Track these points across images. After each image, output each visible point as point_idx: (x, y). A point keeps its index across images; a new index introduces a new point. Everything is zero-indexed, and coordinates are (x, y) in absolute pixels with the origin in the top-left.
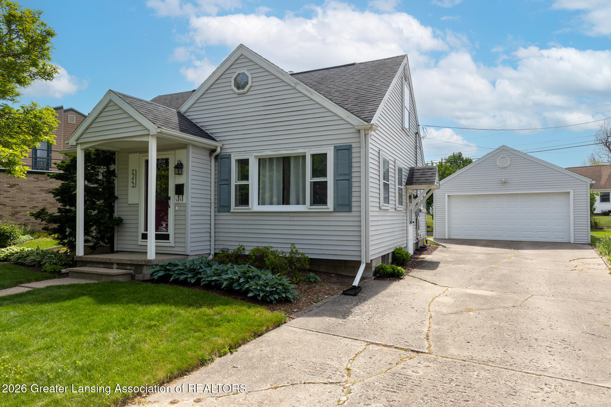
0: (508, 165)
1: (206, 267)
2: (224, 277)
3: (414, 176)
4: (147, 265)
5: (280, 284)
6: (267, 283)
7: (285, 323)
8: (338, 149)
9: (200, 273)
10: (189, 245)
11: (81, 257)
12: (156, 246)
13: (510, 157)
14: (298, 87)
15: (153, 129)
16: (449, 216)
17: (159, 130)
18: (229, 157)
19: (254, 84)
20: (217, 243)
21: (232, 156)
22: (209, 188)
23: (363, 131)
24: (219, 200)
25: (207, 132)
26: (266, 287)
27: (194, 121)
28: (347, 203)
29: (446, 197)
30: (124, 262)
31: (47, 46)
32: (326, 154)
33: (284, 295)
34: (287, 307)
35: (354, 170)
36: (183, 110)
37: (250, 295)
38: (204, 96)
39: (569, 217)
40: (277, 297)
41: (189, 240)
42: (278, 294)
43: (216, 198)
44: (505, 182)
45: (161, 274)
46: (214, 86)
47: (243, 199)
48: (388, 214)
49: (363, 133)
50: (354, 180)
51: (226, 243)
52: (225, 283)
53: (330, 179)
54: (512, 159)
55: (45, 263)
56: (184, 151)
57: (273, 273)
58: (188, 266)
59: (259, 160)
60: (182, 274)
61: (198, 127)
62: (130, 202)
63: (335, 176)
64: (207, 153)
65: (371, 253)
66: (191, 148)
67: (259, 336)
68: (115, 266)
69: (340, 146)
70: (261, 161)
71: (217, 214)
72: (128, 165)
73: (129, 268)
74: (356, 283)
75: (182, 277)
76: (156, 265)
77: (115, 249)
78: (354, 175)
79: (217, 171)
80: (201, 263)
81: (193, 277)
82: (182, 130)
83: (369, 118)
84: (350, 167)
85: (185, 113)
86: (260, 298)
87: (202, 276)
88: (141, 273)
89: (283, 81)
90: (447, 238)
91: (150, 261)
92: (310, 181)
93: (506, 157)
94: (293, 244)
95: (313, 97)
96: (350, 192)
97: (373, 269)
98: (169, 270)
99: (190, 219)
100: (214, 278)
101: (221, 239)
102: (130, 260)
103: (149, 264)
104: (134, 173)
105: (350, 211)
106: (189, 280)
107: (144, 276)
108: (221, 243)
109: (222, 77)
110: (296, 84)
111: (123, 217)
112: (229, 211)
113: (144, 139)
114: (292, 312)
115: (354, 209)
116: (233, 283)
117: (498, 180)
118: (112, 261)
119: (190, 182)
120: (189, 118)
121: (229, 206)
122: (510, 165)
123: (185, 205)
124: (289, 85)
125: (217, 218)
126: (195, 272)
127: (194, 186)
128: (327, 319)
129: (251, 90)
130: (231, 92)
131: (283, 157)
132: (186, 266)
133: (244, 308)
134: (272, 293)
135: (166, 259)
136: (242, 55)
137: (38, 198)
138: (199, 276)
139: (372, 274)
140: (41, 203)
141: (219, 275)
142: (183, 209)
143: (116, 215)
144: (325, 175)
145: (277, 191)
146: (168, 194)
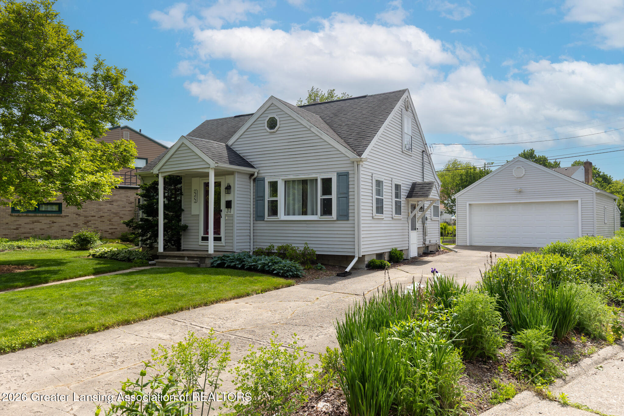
0: (523, 175)
1: (248, 258)
2: (259, 262)
3: (415, 190)
4: (208, 258)
5: (294, 266)
6: (285, 266)
7: (293, 285)
8: (339, 175)
9: (244, 261)
10: (235, 244)
11: (161, 253)
12: (214, 246)
13: (525, 167)
14: (312, 129)
15: (213, 164)
16: (471, 224)
17: (216, 165)
18: (263, 180)
19: (282, 126)
20: (255, 244)
21: (266, 179)
22: (249, 203)
23: (356, 162)
24: (257, 211)
25: (247, 160)
26: (284, 267)
27: (238, 152)
28: (346, 214)
29: (468, 205)
30: (192, 256)
31: (133, 97)
32: (331, 179)
33: (295, 273)
34: (297, 280)
35: (350, 190)
36: (230, 143)
37: (275, 272)
38: (245, 134)
39: (578, 224)
40: (291, 273)
41: (235, 241)
42: (292, 272)
43: (254, 210)
44: (520, 192)
45: (219, 262)
46: (252, 126)
47: (274, 211)
48: (383, 222)
49: (356, 164)
50: (350, 197)
51: (262, 244)
52: (260, 266)
53: (334, 196)
54: (526, 169)
55: (134, 258)
56: (232, 177)
57: (291, 260)
58: (236, 257)
59: (285, 182)
60: (233, 262)
61: (241, 157)
62: (192, 214)
63: (337, 195)
64: (248, 177)
65: (362, 250)
66: (236, 175)
67: (277, 289)
68: (186, 258)
69: (341, 173)
70: (286, 182)
71: (255, 222)
72: (191, 186)
73: (196, 259)
74: (348, 270)
75: (233, 264)
76: (215, 257)
77: (182, 248)
78: (350, 193)
79: (255, 190)
80: (245, 255)
81: (240, 264)
82: (231, 163)
83: (361, 153)
84: (348, 188)
85: (231, 145)
86: (280, 274)
87: (246, 263)
88: (204, 263)
89: (302, 124)
90: (468, 245)
91: (210, 254)
92: (320, 198)
93: (521, 167)
94: (306, 243)
95: (322, 137)
96: (348, 206)
97: (366, 263)
98: (223, 260)
99: (236, 226)
100: (253, 264)
101: (258, 241)
102: (197, 254)
103: (210, 257)
104: (196, 192)
105: (348, 220)
106: (237, 266)
107: (206, 265)
108: (258, 244)
109: (258, 120)
110: (311, 127)
111: (187, 224)
112: (264, 220)
113: (206, 171)
114: (300, 282)
115: (350, 218)
116: (265, 266)
117: (514, 189)
118: (184, 255)
119: (236, 199)
120: (234, 150)
121: (263, 217)
122: (525, 175)
123: (232, 216)
124: (306, 127)
125: (255, 225)
126: (241, 260)
127: (239, 202)
128: (319, 285)
129: (279, 130)
130: (265, 131)
131: (302, 180)
132: (235, 257)
133: (270, 278)
134: (288, 271)
135: (221, 254)
136: (272, 103)
137: (104, 209)
138: (244, 263)
139: (365, 266)
140: (107, 213)
141: (256, 262)
142: (231, 218)
143: (183, 223)
144: (330, 193)
145: (298, 206)
146: (220, 207)
